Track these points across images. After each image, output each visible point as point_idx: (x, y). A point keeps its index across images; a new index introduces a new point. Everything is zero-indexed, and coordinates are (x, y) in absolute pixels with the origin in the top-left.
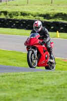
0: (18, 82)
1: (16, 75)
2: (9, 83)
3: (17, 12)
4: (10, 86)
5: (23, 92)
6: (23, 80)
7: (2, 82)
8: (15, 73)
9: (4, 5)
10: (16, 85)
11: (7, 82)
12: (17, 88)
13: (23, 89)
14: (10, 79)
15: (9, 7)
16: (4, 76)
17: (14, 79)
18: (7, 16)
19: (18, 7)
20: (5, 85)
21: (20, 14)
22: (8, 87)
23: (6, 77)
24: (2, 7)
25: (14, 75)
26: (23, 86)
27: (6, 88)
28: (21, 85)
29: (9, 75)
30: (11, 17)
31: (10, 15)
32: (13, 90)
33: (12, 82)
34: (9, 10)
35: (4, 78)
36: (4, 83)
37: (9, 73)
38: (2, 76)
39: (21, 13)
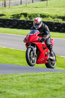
0: (38, 82)
1: (35, 75)
2: (28, 83)
3: (36, 14)
4: (29, 85)
5: (42, 92)
6: (42, 80)
7: (22, 81)
8: (34, 74)
9: (24, 7)
10: (35, 85)
11: (26, 82)
12: (36, 88)
13: (42, 89)
14: (30, 79)
15: (29, 9)
16: (24, 76)
17: (34, 79)
18: (27, 18)
19: (38, 9)
20: (24, 85)
21: (39, 16)
22: (28, 86)
23: (26, 77)
24: (22, 9)
25: (33, 76)
26: (42, 85)
27: (26, 88)
28: (40, 85)
29: (29, 75)
30: (31, 19)
31: (30, 17)
32: (32, 89)
33: (31, 82)
34: (29, 12)
35: (23, 78)
36: (24, 83)
37: (29, 74)
38: (22, 76)
39: (41, 15)
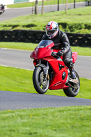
0: (82, 119)
1: (78, 110)
2: (69, 121)
3: (80, 25)
4: (70, 124)
5: (88, 132)
6: (88, 116)
7: (60, 118)
8: (77, 108)
9: (62, 14)
10: (78, 124)
11: (66, 119)
12: (80, 127)
13: (88, 128)
14: (71, 114)
15: (69, 17)
16: (63, 111)
17: (76, 115)
18: (67, 29)
19: (82, 17)
20: (63, 124)
21: (84, 26)
22: (68, 126)
23: (65, 112)
24: (60, 17)
25: (75, 110)
26: (88, 124)
27: (65, 128)
28: (85, 123)
29: (70, 110)
30: (71, 31)
31: (70, 28)
32: (74, 129)
33: (73, 119)
34: (70, 21)
35: (62, 113)
36: (62, 121)
37: (69, 107)
38: (60, 111)
39: (86, 25)
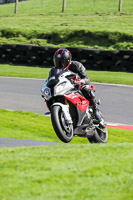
0: (2, 167)
5: (10, 185)
28: (7, 172)
